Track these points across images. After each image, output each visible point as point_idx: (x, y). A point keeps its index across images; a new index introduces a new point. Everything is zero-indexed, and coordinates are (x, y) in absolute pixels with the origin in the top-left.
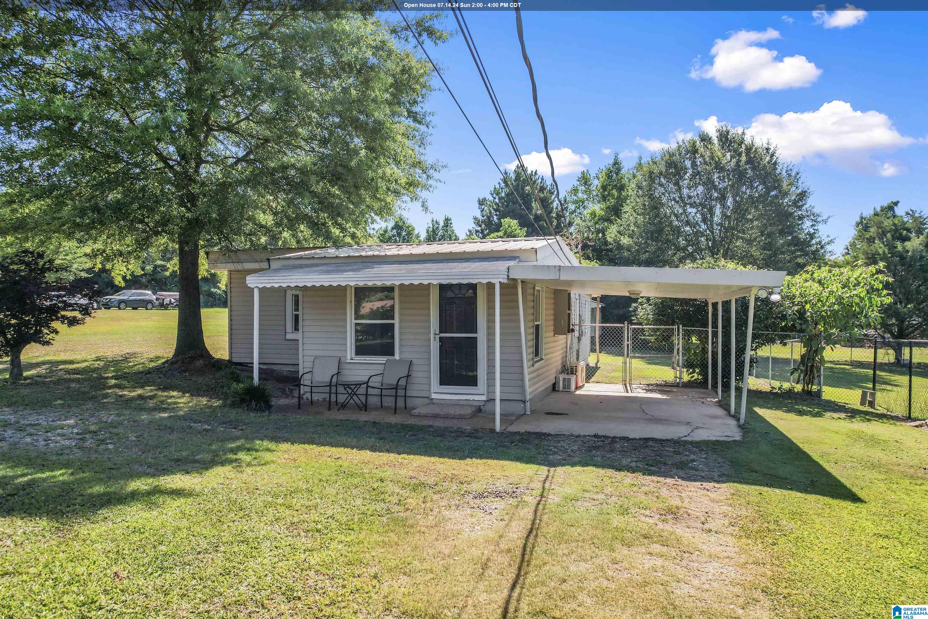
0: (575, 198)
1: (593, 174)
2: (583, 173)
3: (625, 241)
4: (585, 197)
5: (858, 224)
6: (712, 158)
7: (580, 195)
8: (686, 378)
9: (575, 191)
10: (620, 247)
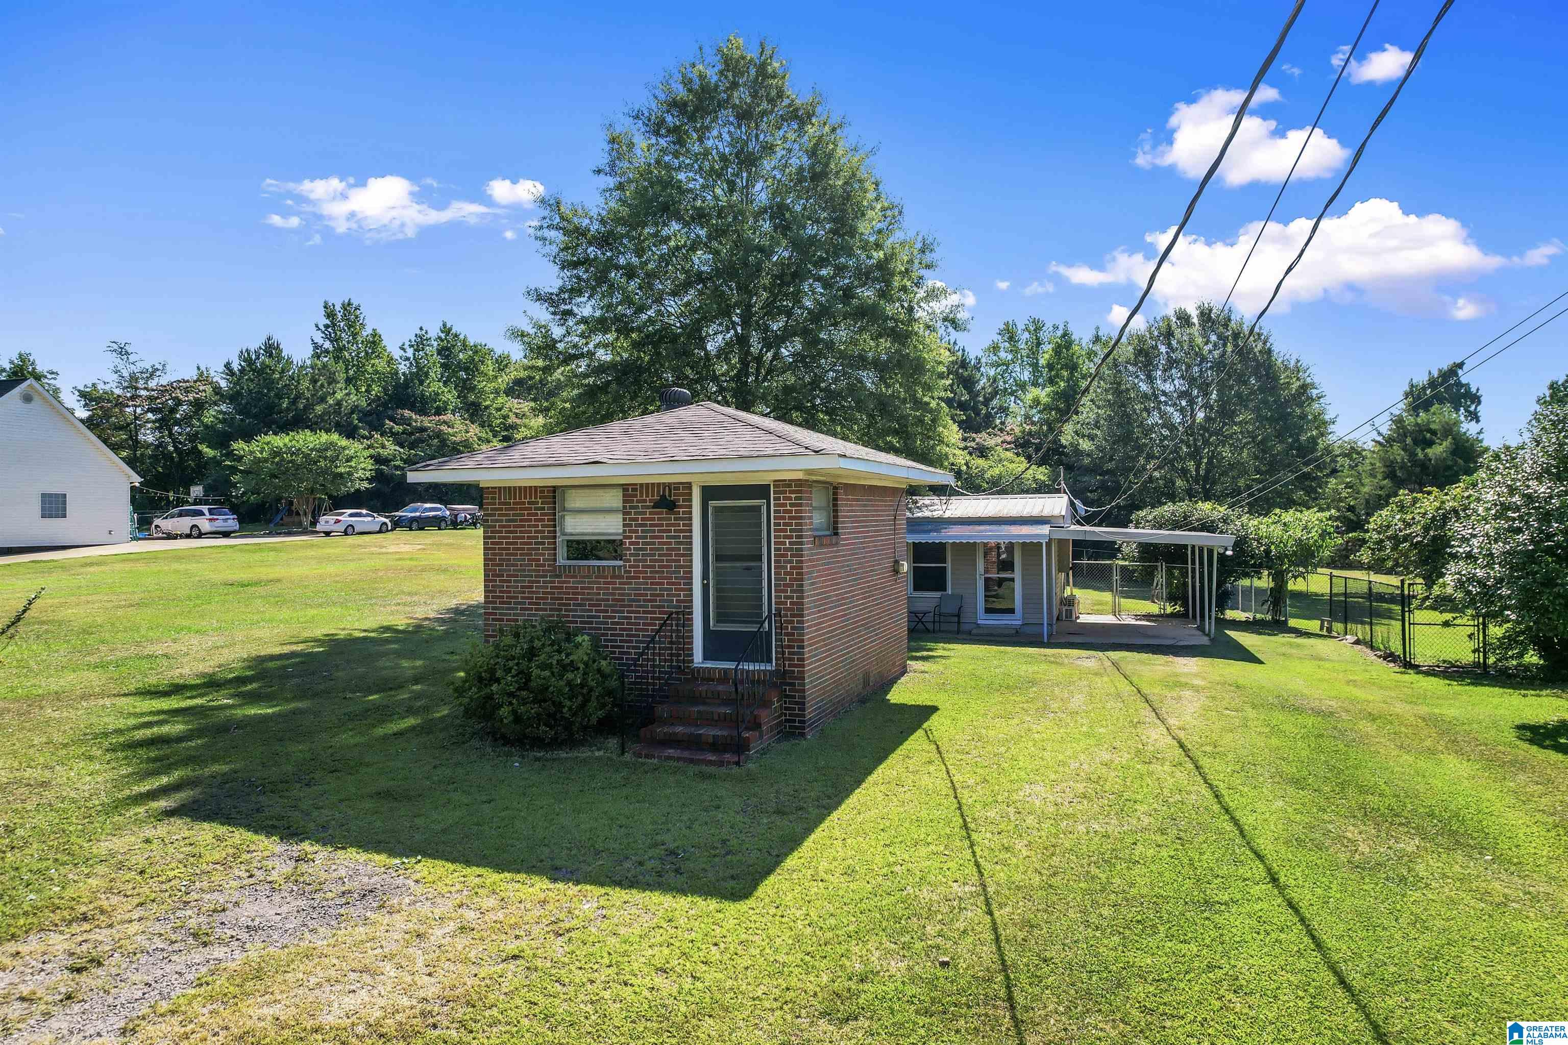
0: (995, 358)
1: (1020, 327)
2: (1007, 324)
3: (1085, 445)
4: (1010, 357)
5: (1407, 395)
6: (1191, 347)
7: (1003, 354)
8: (1169, 610)
9: (995, 349)
10: (1077, 451)
